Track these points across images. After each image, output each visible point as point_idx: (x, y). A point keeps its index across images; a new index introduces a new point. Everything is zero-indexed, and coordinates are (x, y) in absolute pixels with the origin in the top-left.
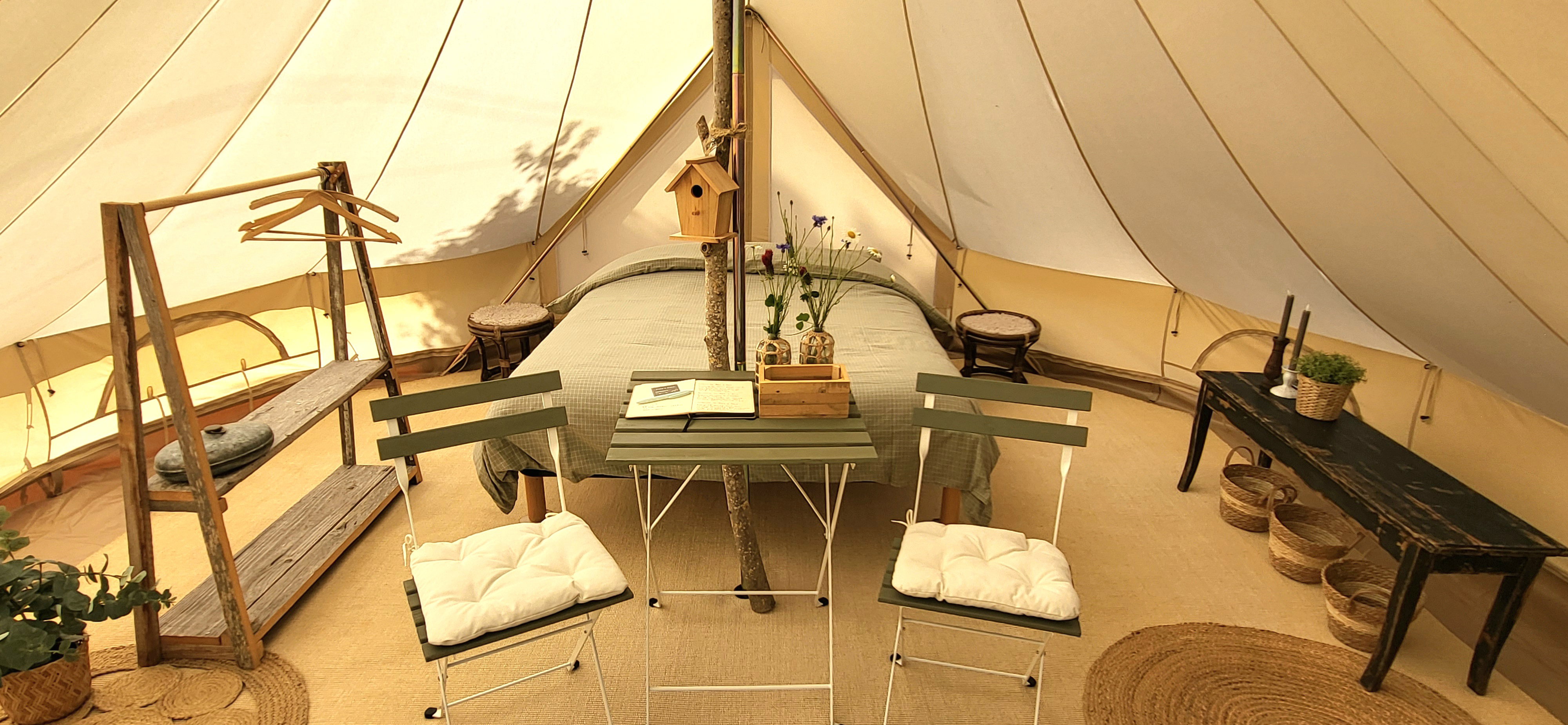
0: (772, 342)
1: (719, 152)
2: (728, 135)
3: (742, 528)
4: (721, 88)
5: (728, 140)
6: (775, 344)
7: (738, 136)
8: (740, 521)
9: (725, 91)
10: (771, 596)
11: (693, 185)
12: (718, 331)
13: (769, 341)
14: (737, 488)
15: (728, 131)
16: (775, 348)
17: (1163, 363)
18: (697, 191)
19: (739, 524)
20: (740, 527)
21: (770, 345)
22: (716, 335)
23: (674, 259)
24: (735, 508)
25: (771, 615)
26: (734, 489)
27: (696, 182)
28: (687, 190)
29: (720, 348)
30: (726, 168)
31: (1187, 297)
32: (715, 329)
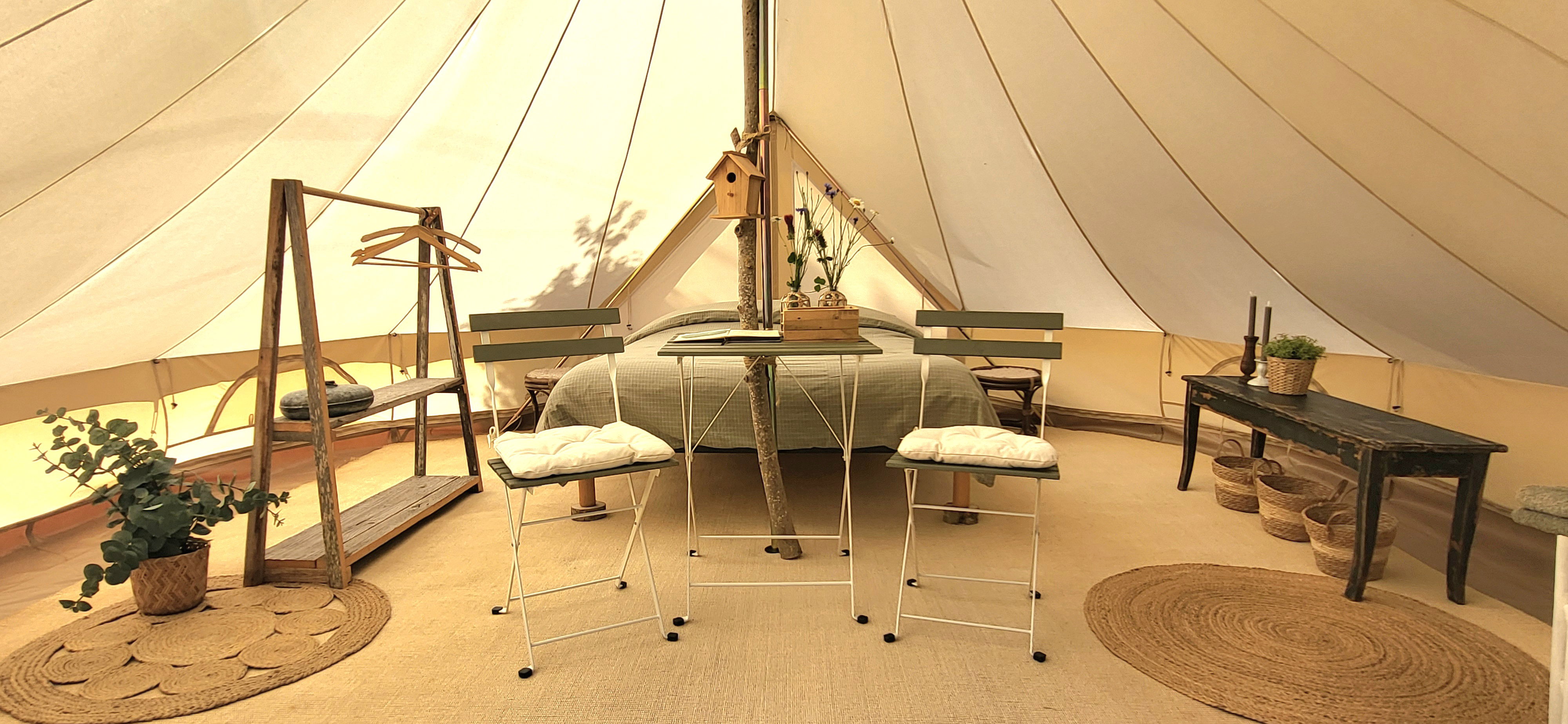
0: (794, 294)
1: (748, 152)
2: (756, 136)
3: (771, 477)
4: (750, 101)
5: (756, 142)
6: (797, 295)
7: (764, 137)
8: (769, 470)
9: (753, 103)
10: (797, 540)
11: (728, 173)
12: (749, 300)
13: (792, 293)
14: (766, 440)
15: (756, 134)
16: (797, 298)
17: (1162, 403)
18: (731, 178)
19: (768, 473)
20: (770, 476)
21: (792, 296)
22: (747, 303)
23: (709, 312)
24: (765, 458)
25: (798, 561)
26: (764, 440)
27: (730, 169)
28: (723, 177)
29: (751, 314)
30: (755, 164)
31: (1175, 338)
32: (747, 298)
